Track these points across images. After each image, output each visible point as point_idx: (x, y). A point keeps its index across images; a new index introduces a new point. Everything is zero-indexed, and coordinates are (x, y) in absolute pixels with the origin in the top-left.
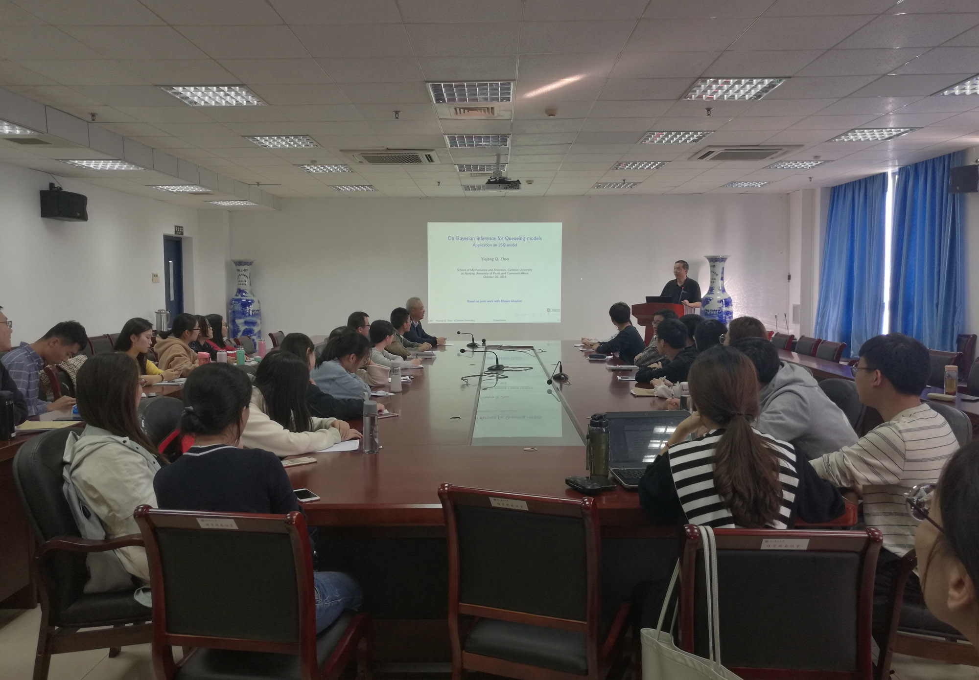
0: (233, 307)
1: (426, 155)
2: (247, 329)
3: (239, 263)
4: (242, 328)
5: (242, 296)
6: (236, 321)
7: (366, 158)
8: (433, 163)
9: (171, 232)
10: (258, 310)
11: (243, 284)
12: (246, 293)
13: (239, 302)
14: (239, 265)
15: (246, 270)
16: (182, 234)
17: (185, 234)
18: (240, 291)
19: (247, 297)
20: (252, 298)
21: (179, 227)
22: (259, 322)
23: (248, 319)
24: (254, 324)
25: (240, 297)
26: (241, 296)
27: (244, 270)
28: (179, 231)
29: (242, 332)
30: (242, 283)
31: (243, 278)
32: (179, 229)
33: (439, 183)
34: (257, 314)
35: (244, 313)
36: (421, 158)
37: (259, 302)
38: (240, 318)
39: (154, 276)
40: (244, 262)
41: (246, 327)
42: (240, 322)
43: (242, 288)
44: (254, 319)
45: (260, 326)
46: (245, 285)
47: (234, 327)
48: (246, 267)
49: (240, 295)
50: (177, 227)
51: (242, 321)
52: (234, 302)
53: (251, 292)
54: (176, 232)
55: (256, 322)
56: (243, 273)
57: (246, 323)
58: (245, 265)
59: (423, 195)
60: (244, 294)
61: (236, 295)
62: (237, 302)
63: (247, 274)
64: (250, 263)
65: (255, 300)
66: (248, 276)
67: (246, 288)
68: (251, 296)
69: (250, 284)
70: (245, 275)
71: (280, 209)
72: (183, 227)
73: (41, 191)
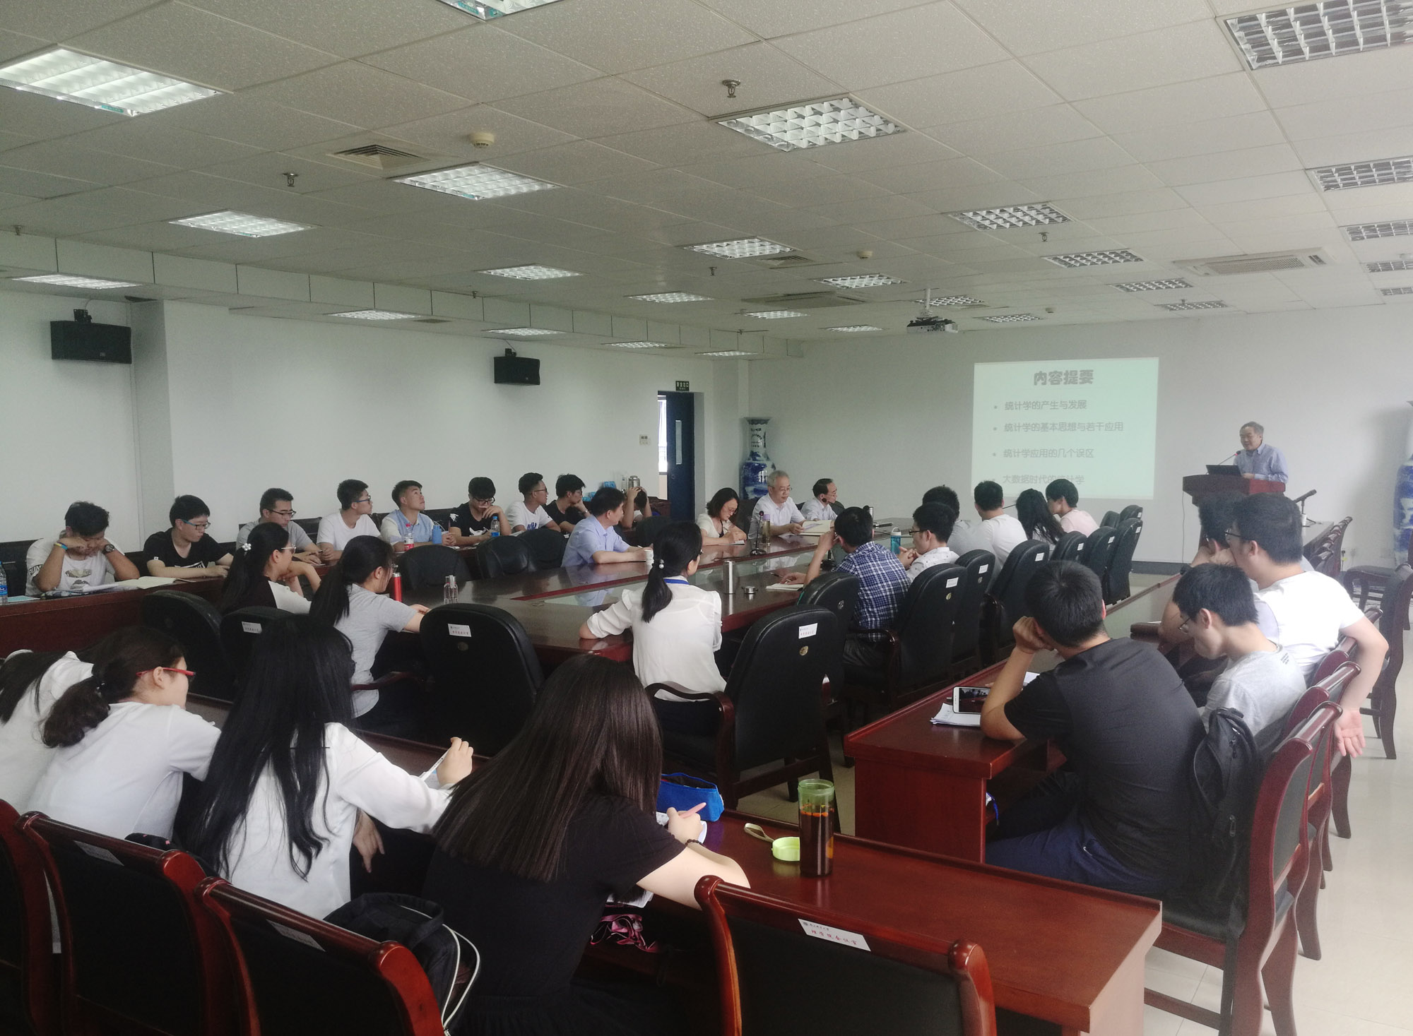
0: (745, 472)
3: (753, 421)
5: (755, 460)
6: (746, 488)
9: (673, 389)
11: (757, 446)
13: (751, 465)
15: (760, 429)
16: (688, 389)
17: (691, 390)
18: (754, 455)
19: (760, 461)
20: (765, 462)
21: (683, 382)
23: (758, 486)
25: (751, 461)
26: (753, 460)
27: (758, 429)
30: (755, 444)
31: (757, 439)
35: (755, 480)
37: (773, 466)
38: (751, 485)
39: (642, 438)
42: (749, 489)
43: (755, 450)
46: (759, 446)
49: (751, 459)
50: (680, 382)
51: (752, 488)
52: (744, 466)
54: (677, 388)
56: (756, 432)
57: (756, 491)
58: (759, 423)
60: (757, 457)
61: (749, 460)
63: (761, 433)
64: (765, 421)
65: (769, 464)
66: (762, 437)
67: (761, 451)
68: (765, 459)
69: (765, 446)
70: (758, 436)
71: (800, 355)
72: (688, 382)
73: (495, 358)
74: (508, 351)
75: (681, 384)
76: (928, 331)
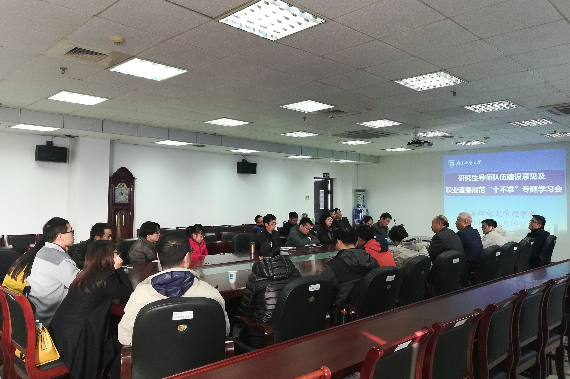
0: (355, 213)
7: (351, 137)
12: (361, 206)
14: (358, 192)
15: (361, 194)
16: (329, 177)
17: (331, 177)
18: (358, 205)
20: (363, 209)
25: (357, 208)
28: (327, 176)
30: (359, 201)
32: (326, 174)
39: (306, 197)
40: (361, 190)
42: (356, 220)
46: (360, 202)
48: (360, 193)
52: (354, 210)
53: (363, 206)
54: (324, 176)
56: (359, 195)
60: (360, 207)
62: (356, 211)
65: (365, 209)
66: (362, 197)
69: (363, 202)
70: (360, 197)
71: (379, 162)
72: (329, 174)
73: (237, 163)
74: (243, 160)
76: (417, 146)
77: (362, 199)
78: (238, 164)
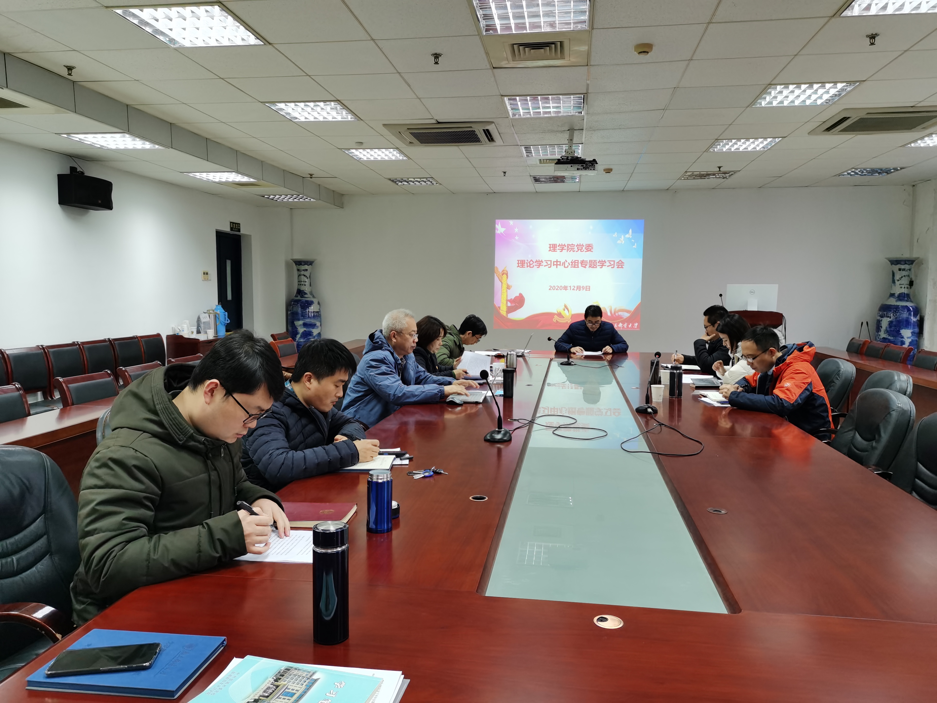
0: (292, 308)
1: (484, 130)
2: (305, 331)
3: (298, 263)
4: (301, 330)
6: (295, 322)
7: (415, 135)
8: (493, 144)
9: (226, 228)
10: (317, 312)
11: (303, 285)
12: (306, 294)
13: (298, 303)
14: (299, 265)
15: (307, 270)
16: (239, 230)
17: (243, 231)
18: (300, 292)
19: (307, 298)
20: (312, 299)
21: (236, 223)
22: (318, 324)
23: (308, 321)
24: (313, 326)
25: (299, 298)
26: (301, 297)
27: (304, 270)
28: (236, 228)
29: (300, 334)
30: (302, 283)
31: (303, 278)
32: (235, 226)
33: (505, 173)
34: (318, 315)
35: (304, 316)
36: (479, 136)
37: (319, 303)
38: (299, 320)
39: (204, 273)
40: (304, 262)
41: (305, 329)
42: (299, 323)
43: (302, 288)
44: (313, 321)
45: (320, 328)
46: (305, 285)
47: (292, 329)
48: (306, 267)
49: (299, 296)
50: (233, 223)
51: (301, 322)
52: (293, 303)
53: (311, 293)
54: (232, 229)
55: (316, 325)
56: (303, 273)
57: (305, 325)
58: (305, 265)
59: (492, 191)
60: (304, 295)
61: (296, 296)
62: (296, 304)
63: (307, 274)
64: (310, 263)
65: (315, 301)
66: (308, 277)
67: (306, 289)
68: (311, 296)
69: (310, 285)
70: (305, 276)
71: (341, 206)
72: (239, 224)
73: (59, 175)
74: (73, 169)
75: (234, 225)
76: (578, 169)
77: (309, 279)
78: (61, 178)
